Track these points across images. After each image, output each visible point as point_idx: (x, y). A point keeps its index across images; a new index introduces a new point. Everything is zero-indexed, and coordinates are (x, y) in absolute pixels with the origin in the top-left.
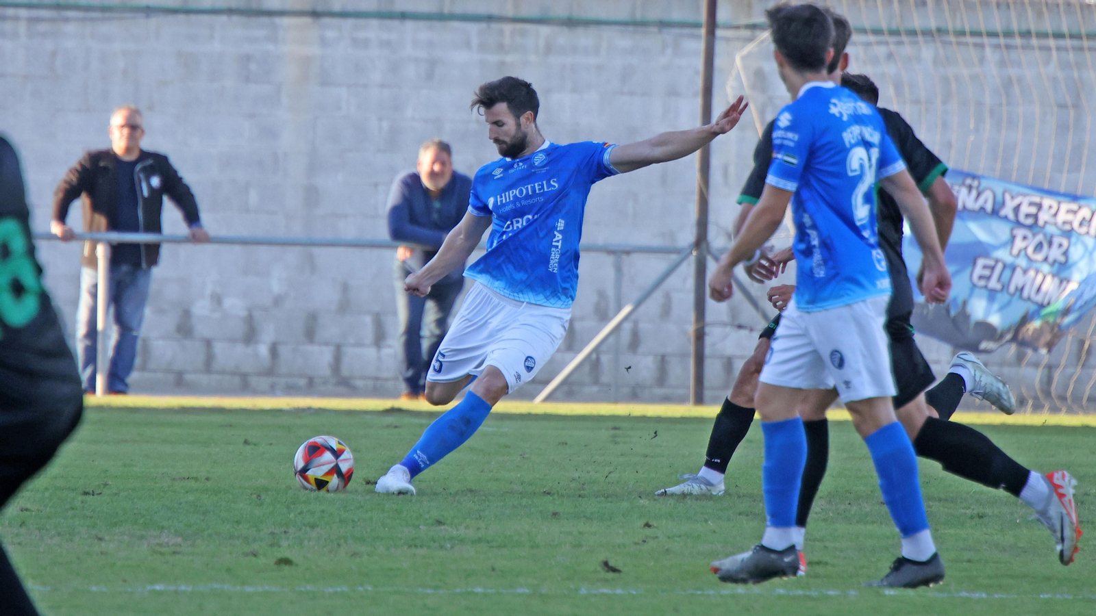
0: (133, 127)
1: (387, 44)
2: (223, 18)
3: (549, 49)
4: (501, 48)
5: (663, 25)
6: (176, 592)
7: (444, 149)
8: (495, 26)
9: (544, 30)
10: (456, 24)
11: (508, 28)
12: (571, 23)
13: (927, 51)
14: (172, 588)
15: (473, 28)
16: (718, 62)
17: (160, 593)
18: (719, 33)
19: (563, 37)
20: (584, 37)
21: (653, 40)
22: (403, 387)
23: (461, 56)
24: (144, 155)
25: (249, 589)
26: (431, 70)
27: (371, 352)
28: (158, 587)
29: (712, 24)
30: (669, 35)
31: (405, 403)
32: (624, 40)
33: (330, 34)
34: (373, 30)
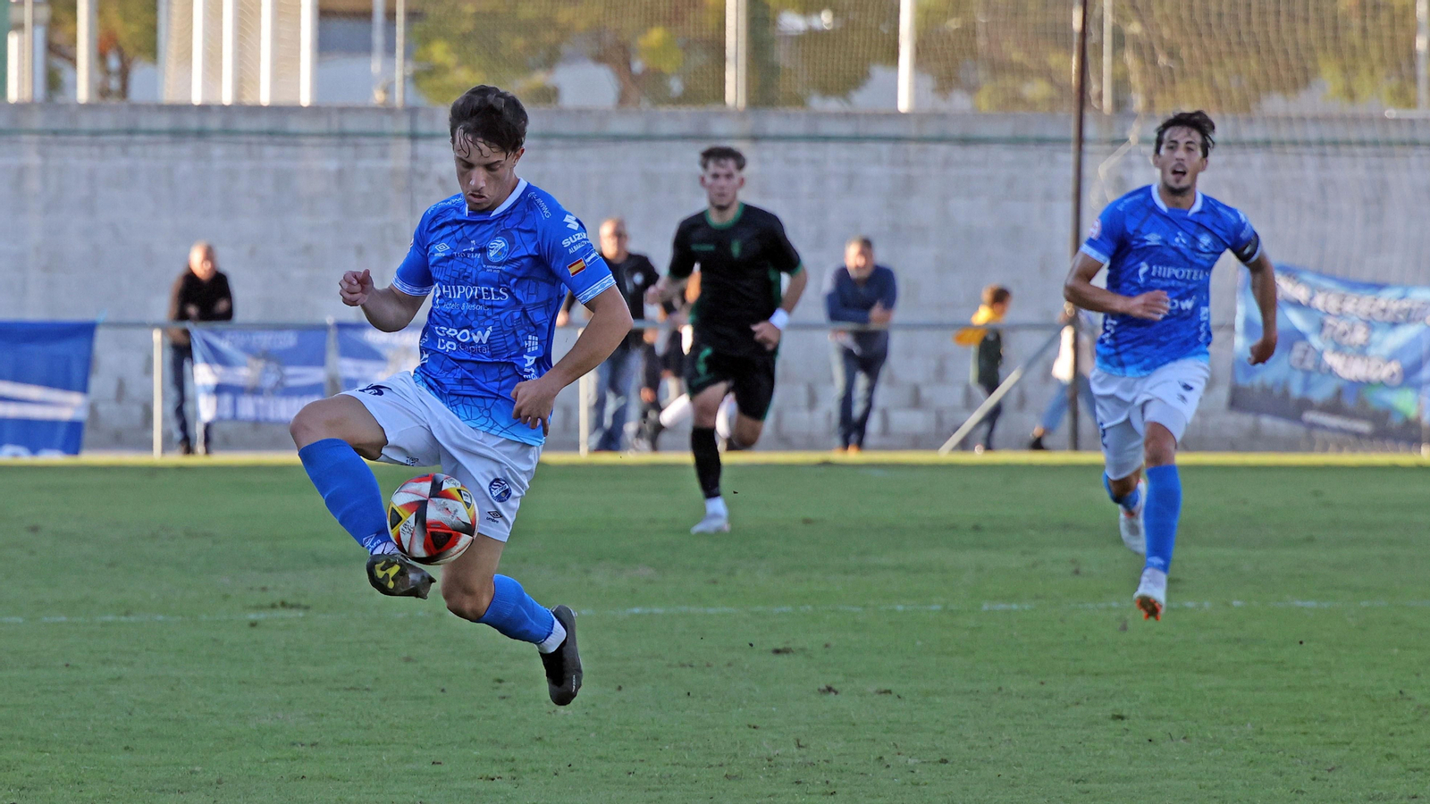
0: (619, 235)
1: (813, 162)
2: (678, 145)
3: (947, 163)
4: (907, 163)
5: (1041, 141)
6: (650, 614)
7: (867, 245)
8: (903, 146)
9: (943, 149)
10: (871, 146)
11: (913, 147)
12: (965, 141)
13: (1258, 159)
14: (647, 611)
15: (885, 148)
16: (1087, 171)
17: (639, 615)
18: (1088, 148)
19: (958, 153)
20: (975, 153)
21: (1031, 154)
22: (837, 441)
23: (874, 171)
24: (631, 256)
25: (711, 611)
26: (851, 182)
27: (804, 416)
28: (637, 610)
29: (1080, 140)
30: (1046, 149)
31: (837, 456)
32: (1006, 155)
33: (768, 154)
34: (802, 151)
